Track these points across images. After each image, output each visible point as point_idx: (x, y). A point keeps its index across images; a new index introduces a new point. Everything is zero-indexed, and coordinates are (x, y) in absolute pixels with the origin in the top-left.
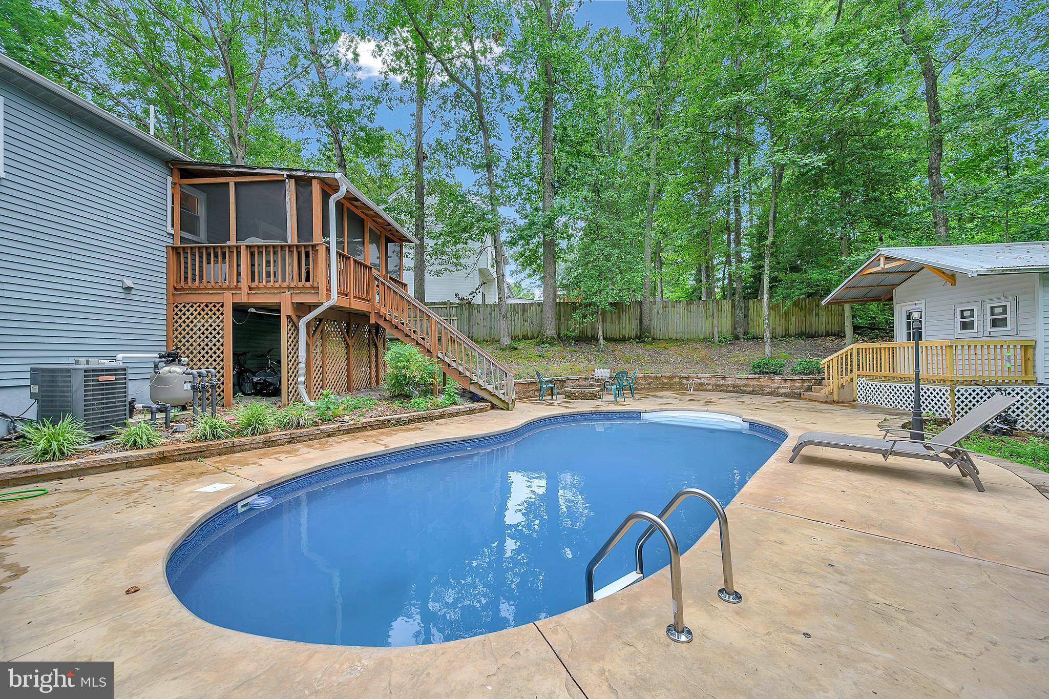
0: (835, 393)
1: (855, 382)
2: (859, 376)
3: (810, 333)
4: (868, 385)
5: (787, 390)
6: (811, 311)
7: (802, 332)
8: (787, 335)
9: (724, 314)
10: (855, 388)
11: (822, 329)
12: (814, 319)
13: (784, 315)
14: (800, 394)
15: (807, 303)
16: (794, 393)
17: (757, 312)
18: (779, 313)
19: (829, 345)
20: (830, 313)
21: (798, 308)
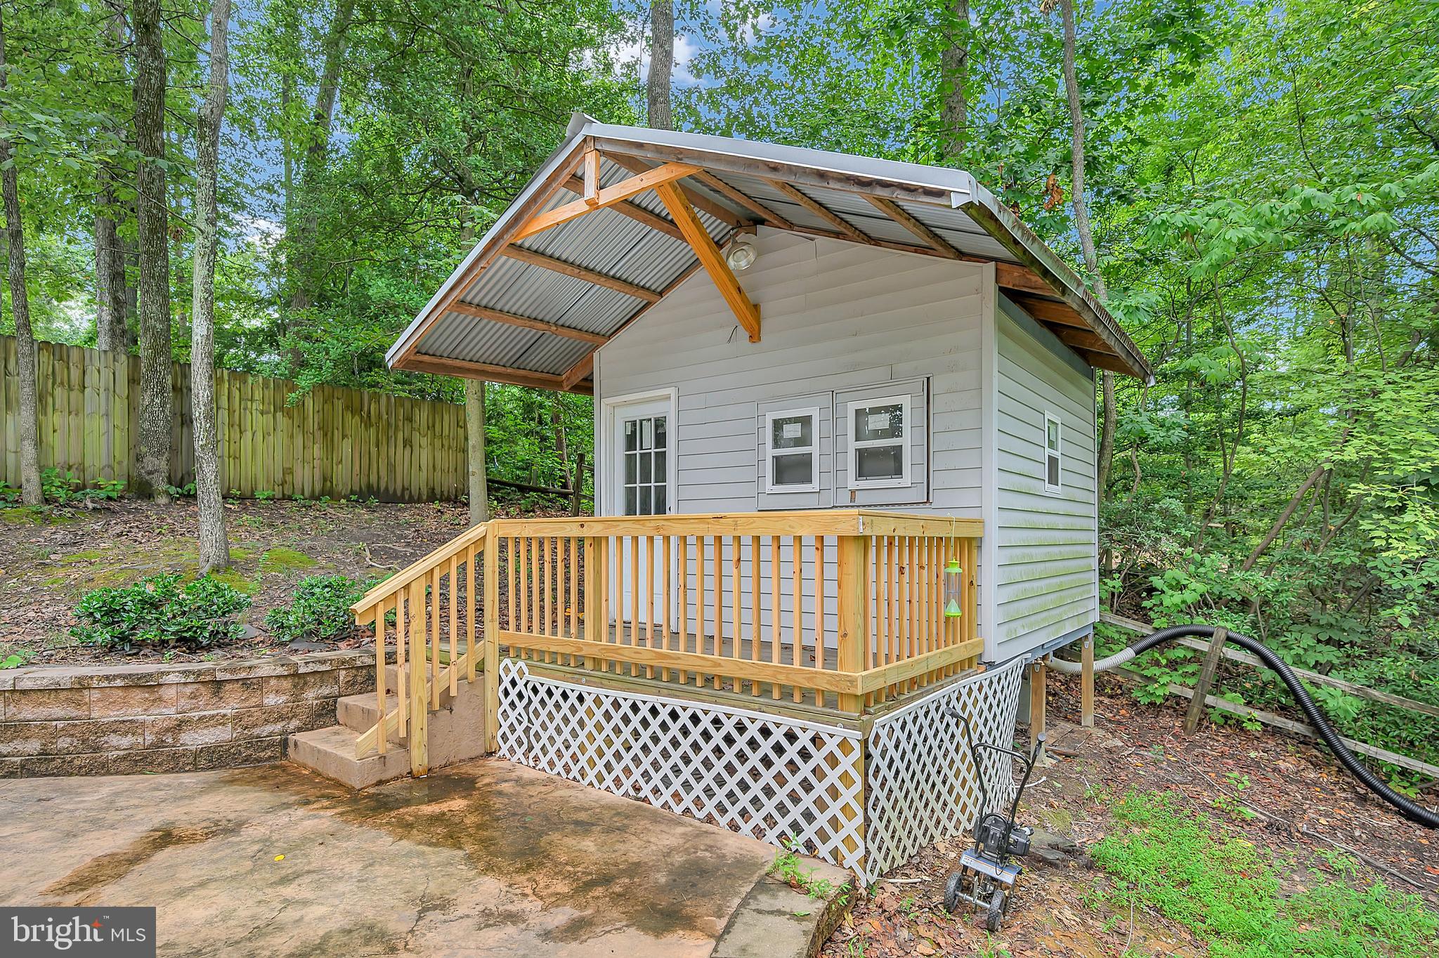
0: (418, 738)
1: (490, 678)
2: (504, 651)
3: (391, 491)
4: (535, 690)
5: (221, 735)
6: (391, 433)
7: (369, 486)
8: (327, 492)
9: (94, 400)
10: (490, 703)
11: (420, 481)
12: (401, 455)
13: (319, 435)
14: (284, 744)
15: (383, 410)
16: (257, 743)
17: (231, 411)
18: (302, 426)
19: (430, 524)
20: (438, 443)
21: (357, 418)
